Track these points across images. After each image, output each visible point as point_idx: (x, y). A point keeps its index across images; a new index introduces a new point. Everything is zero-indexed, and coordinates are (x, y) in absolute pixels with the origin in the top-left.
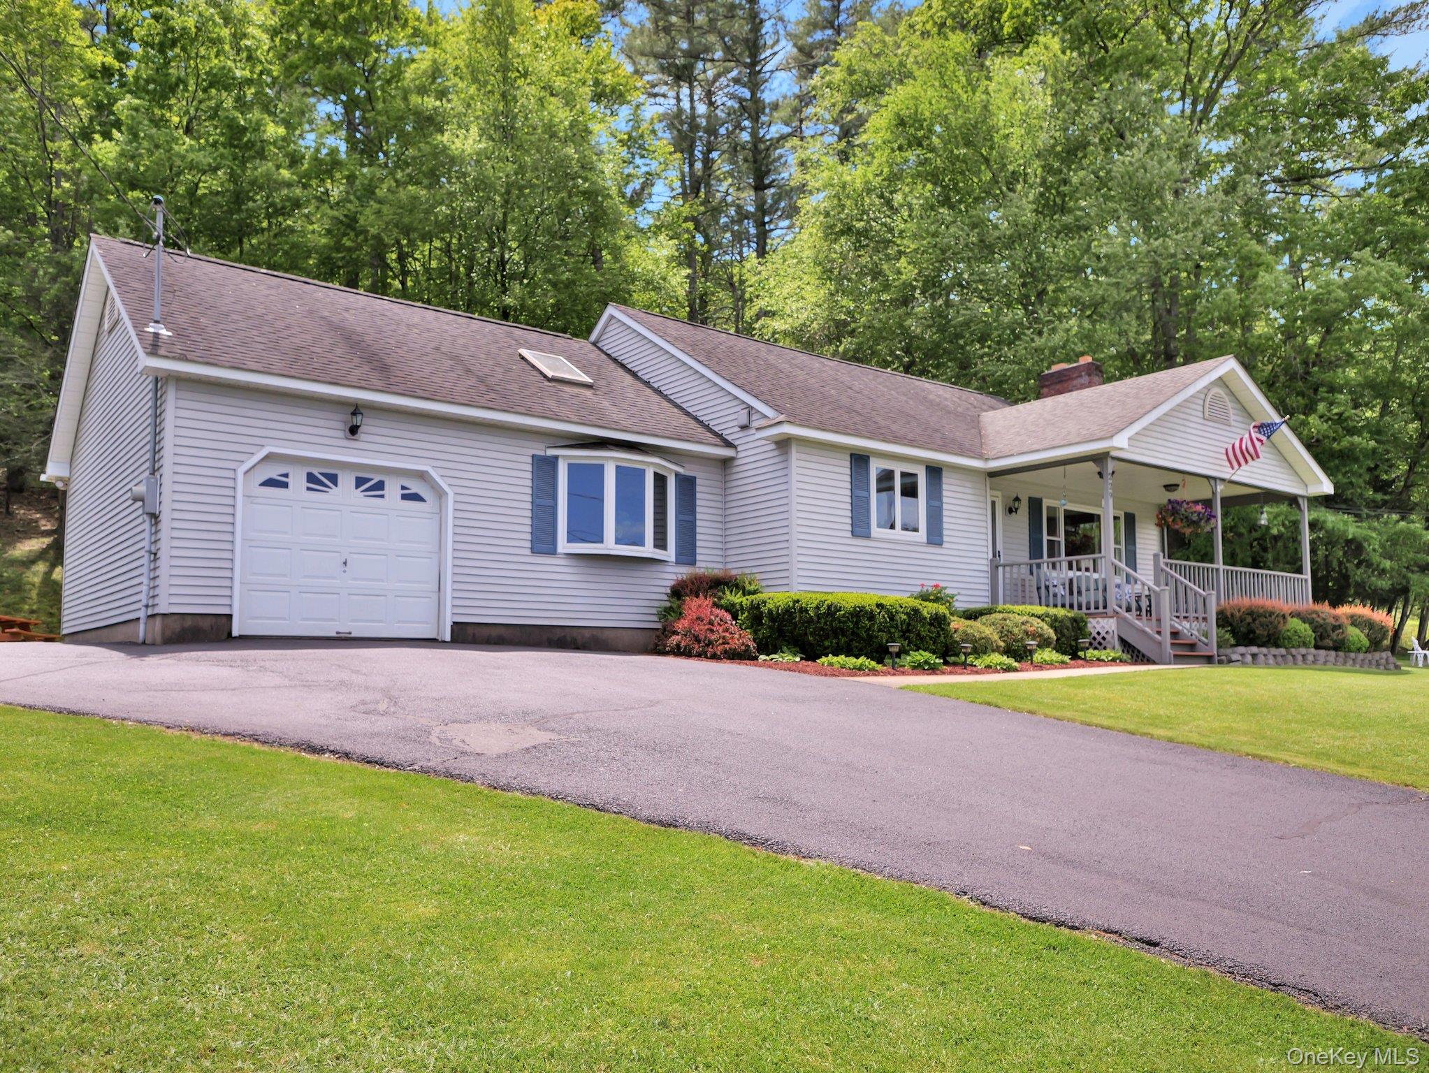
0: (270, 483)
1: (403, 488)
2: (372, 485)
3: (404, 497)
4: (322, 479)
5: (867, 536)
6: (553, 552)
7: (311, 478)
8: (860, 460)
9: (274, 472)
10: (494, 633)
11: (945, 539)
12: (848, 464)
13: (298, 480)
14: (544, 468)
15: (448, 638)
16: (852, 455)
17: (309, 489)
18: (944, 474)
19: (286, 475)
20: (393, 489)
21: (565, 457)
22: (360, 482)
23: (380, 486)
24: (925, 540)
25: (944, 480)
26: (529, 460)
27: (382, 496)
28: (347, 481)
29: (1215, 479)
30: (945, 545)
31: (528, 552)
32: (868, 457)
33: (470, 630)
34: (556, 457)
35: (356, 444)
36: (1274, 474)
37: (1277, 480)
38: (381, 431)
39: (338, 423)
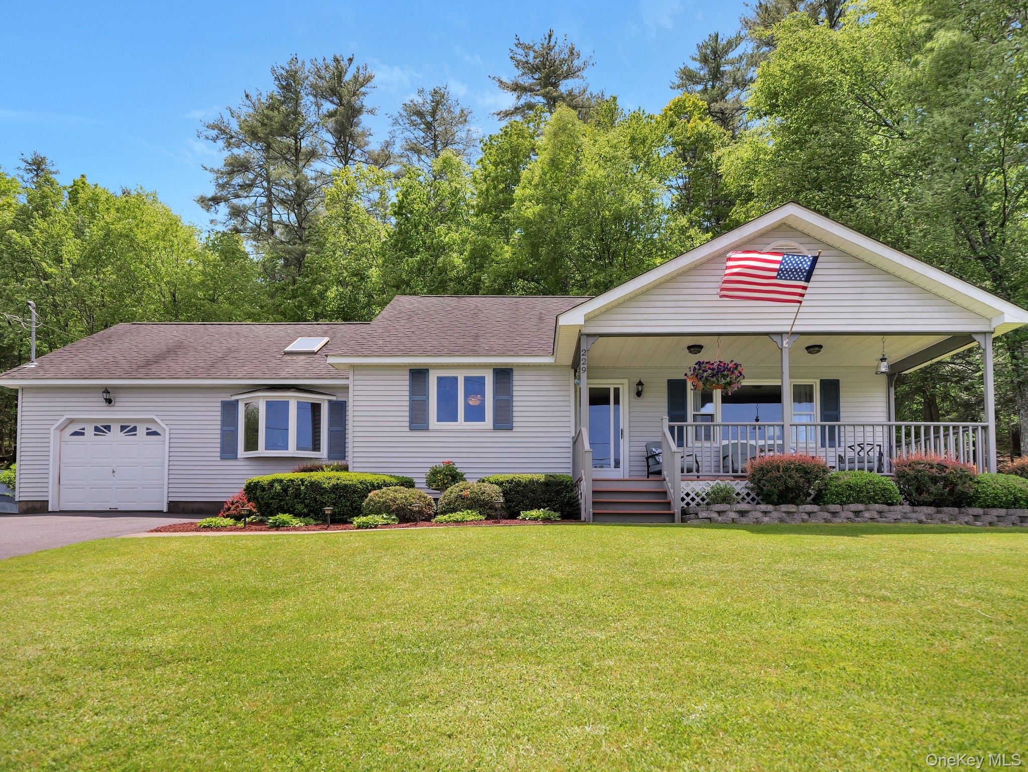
0: (76, 434)
1: (148, 429)
2: (129, 429)
3: (148, 434)
4: (102, 429)
5: (426, 429)
6: (235, 458)
7: (97, 429)
8: (418, 375)
9: (76, 428)
10: (196, 507)
11: (515, 424)
12: (407, 377)
13: (90, 430)
14: (229, 408)
15: (165, 510)
16: (410, 370)
17: (95, 435)
18: (515, 373)
19: (84, 429)
20: (141, 430)
21: (242, 399)
22: (123, 428)
23: (134, 429)
24: (491, 427)
25: (515, 378)
26: (219, 404)
27: (135, 435)
28: (115, 428)
29: (780, 334)
30: (515, 429)
31: (219, 459)
32: (428, 370)
33: (181, 505)
34: (237, 401)
35: (113, 409)
36: (910, 315)
37: (919, 321)
38: (126, 400)
39: (100, 398)
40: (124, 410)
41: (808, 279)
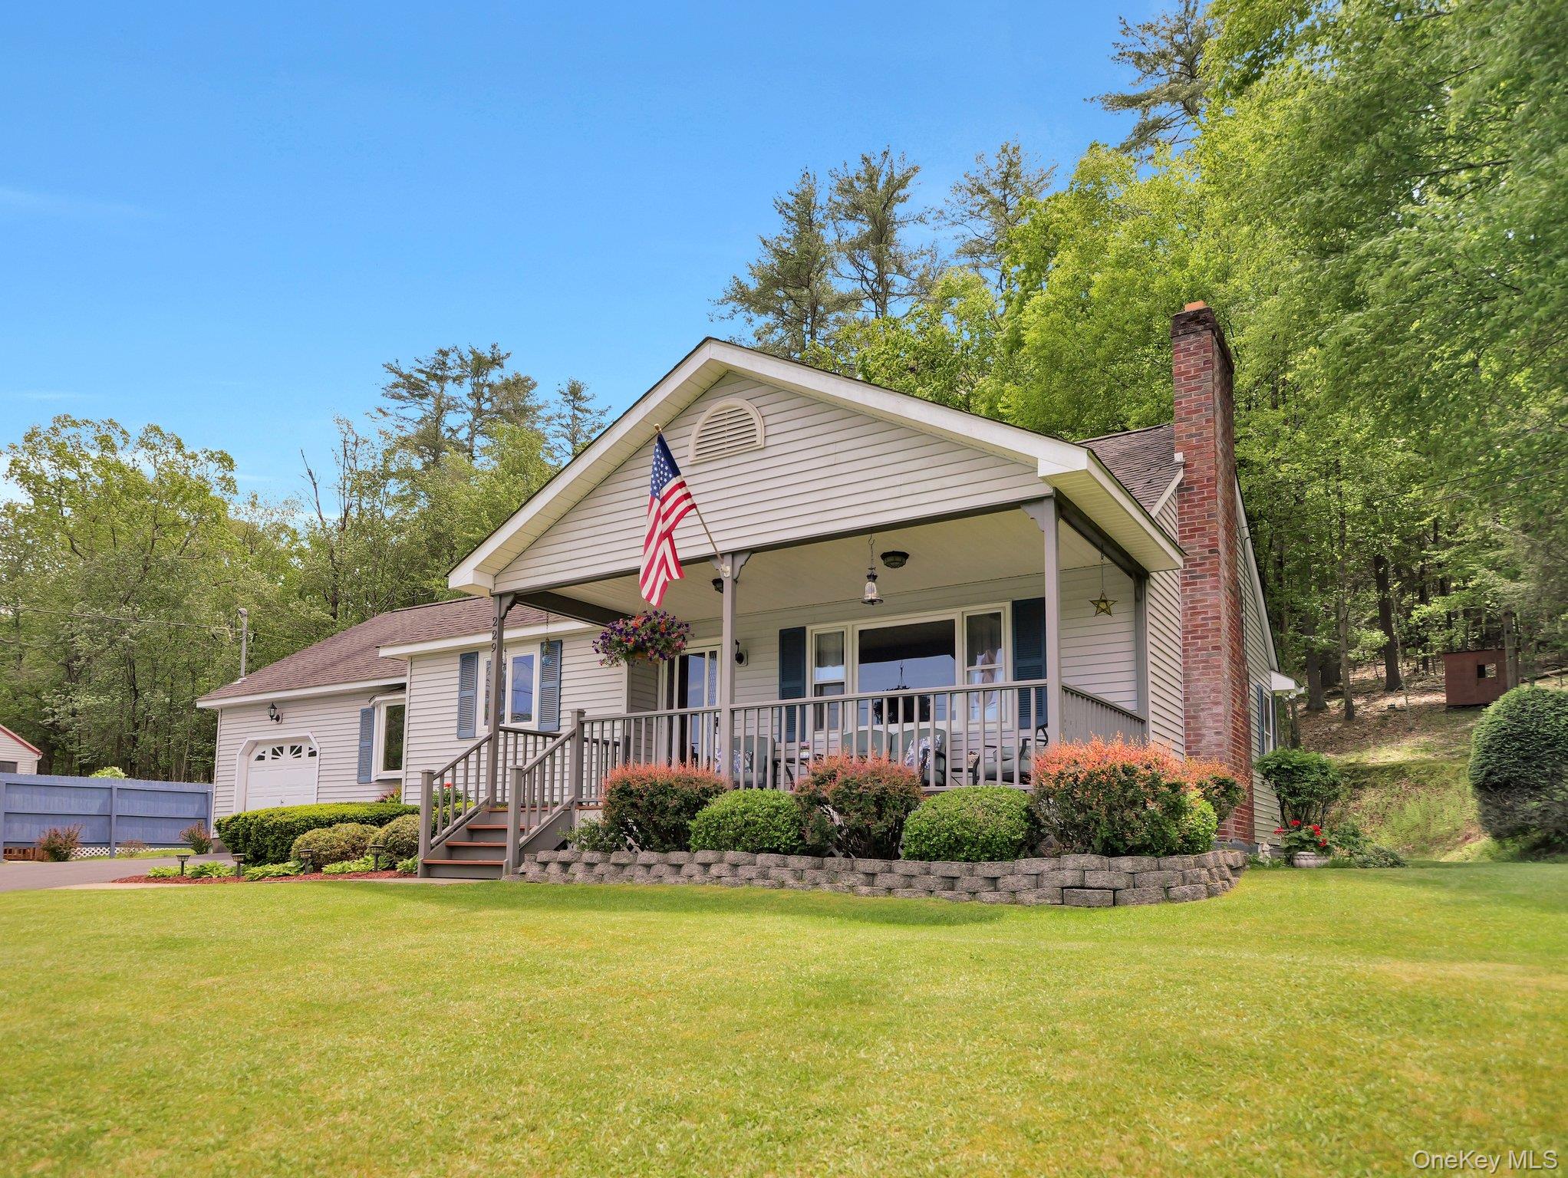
0: (259, 759)
1: (309, 749)
2: (296, 751)
3: (310, 756)
4: (278, 752)
6: (369, 781)
7: (274, 752)
8: (468, 661)
9: (258, 752)
12: (458, 666)
13: (269, 754)
14: (367, 716)
16: (461, 655)
17: (273, 759)
18: (565, 646)
19: (264, 753)
20: (305, 751)
22: (292, 750)
23: (300, 750)
25: (565, 653)
26: (359, 714)
27: (301, 757)
28: (287, 750)
31: (356, 783)
34: (373, 708)
35: (281, 727)
36: (906, 490)
37: (923, 499)
38: (293, 715)
39: (265, 715)
40: (293, 728)
41: (676, 472)
